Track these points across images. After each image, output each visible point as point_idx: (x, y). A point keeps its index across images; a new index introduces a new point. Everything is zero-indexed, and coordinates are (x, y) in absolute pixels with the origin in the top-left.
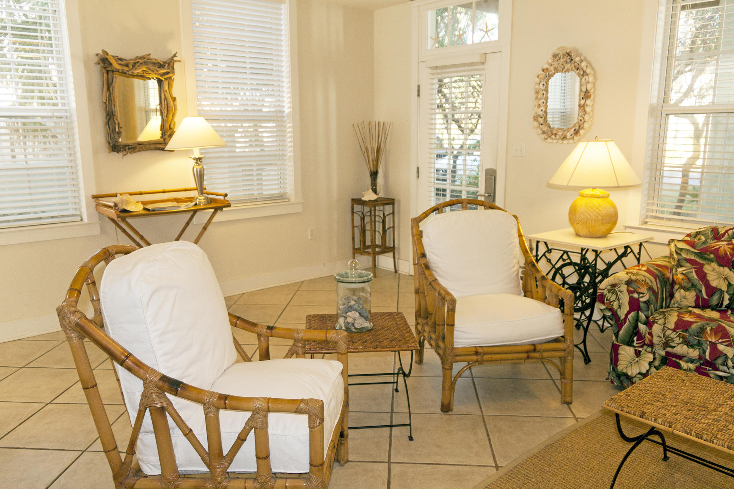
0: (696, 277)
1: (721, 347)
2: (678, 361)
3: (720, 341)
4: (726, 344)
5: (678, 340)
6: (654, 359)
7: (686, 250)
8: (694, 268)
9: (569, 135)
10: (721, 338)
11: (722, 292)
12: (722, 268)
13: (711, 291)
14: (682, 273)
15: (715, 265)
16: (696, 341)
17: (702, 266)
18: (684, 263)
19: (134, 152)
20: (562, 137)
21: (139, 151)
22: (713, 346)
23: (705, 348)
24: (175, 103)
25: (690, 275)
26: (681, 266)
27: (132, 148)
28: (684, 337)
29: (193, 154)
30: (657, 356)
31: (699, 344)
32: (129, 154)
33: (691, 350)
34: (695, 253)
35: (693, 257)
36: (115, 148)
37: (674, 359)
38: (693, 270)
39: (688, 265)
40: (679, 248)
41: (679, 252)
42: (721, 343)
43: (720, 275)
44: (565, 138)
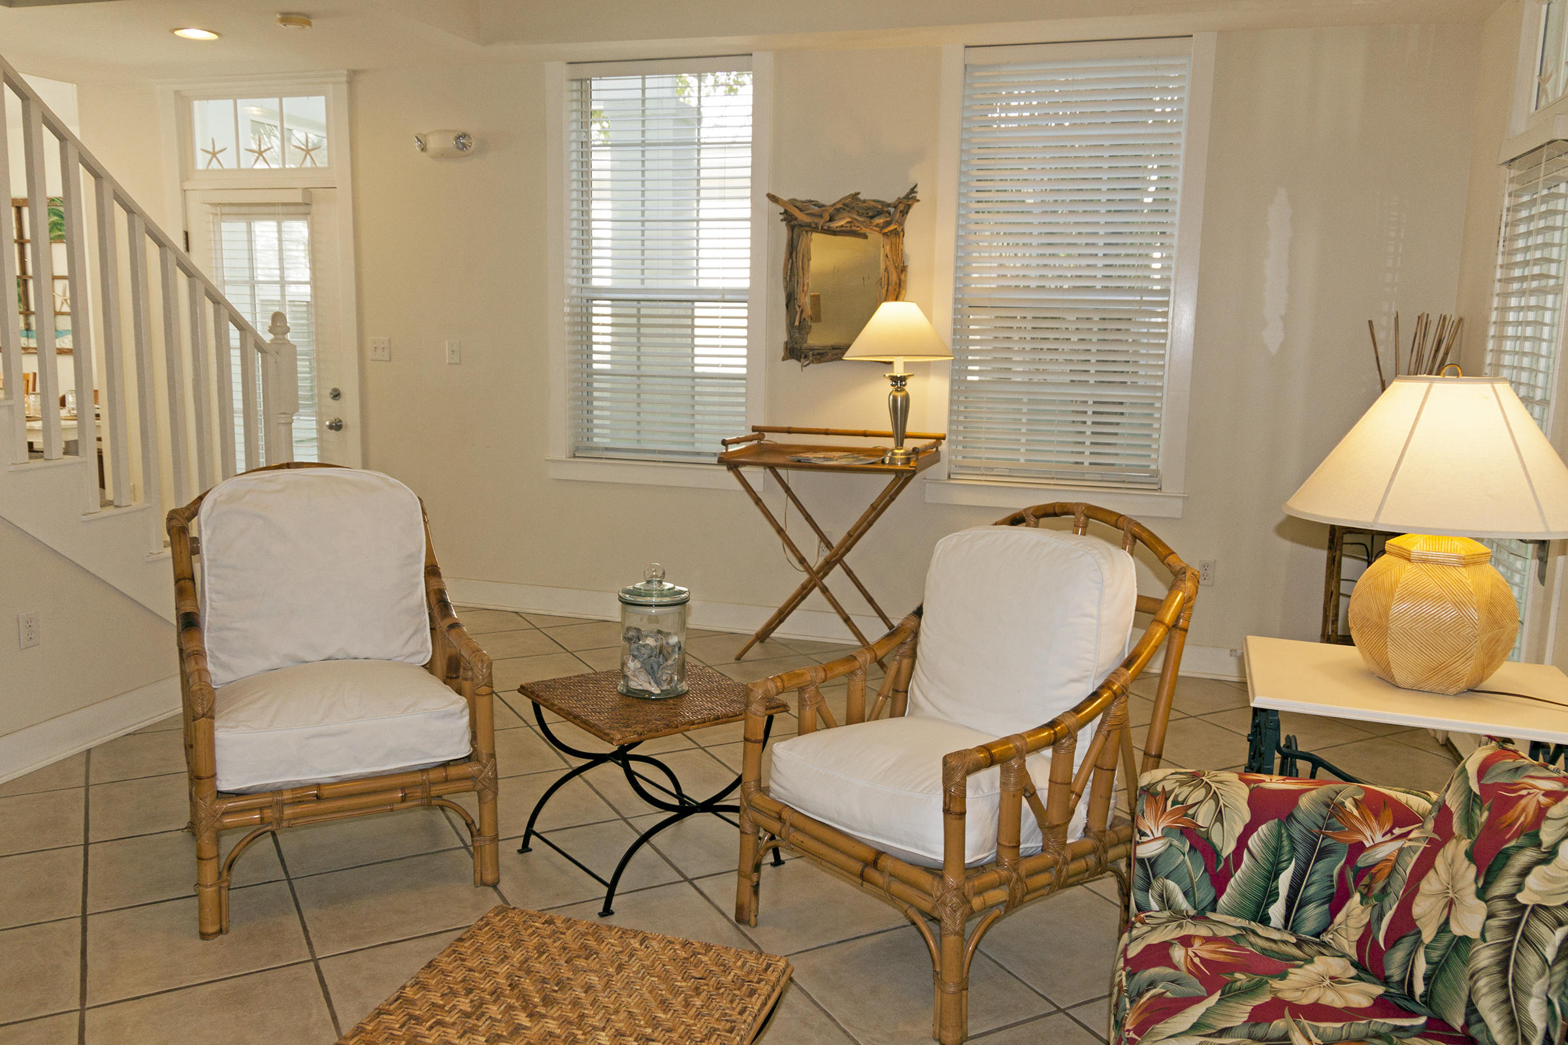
19: (820, 361)
21: (832, 360)
24: (903, 277)
27: (819, 354)
29: (893, 371)
32: (812, 365)
36: (795, 351)
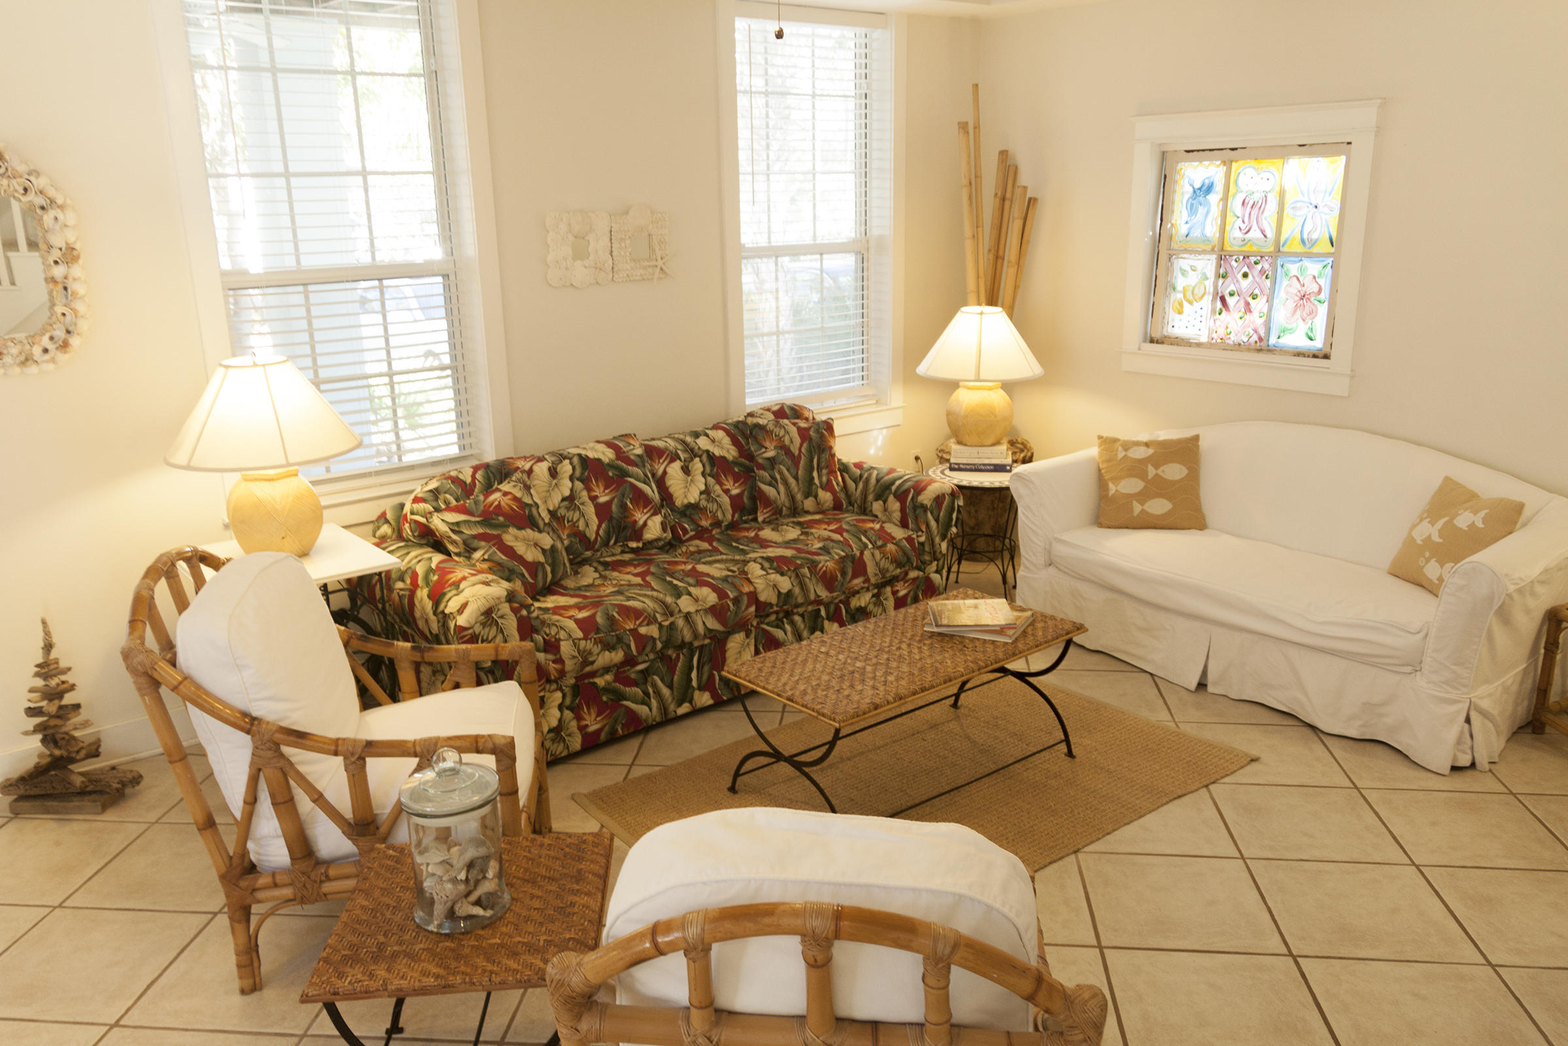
0: (504, 557)
1: (643, 630)
2: (591, 680)
3: (637, 623)
4: (645, 623)
5: (596, 650)
6: (564, 696)
7: (465, 522)
8: (494, 545)
9: (37, 351)
10: (637, 619)
11: (542, 564)
12: (523, 531)
13: (533, 567)
14: (484, 560)
15: (512, 530)
16: (615, 638)
17: (499, 537)
18: (476, 543)
20: (22, 358)
22: (634, 632)
23: (627, 642)
25: (496, 558)
26: (475, 550)
28: (601, 641)
30: (566, 690)
31: (619, 639)
33: (613, 654)
34: (478, 522)
35: (481, 531)
37: (586, 681)
38: (494, 549)
39: (483, 543)
40: (453, 524)
41: (456, 529)
42: (640, 625)
43: (525, 540)
44: (27, 360)
